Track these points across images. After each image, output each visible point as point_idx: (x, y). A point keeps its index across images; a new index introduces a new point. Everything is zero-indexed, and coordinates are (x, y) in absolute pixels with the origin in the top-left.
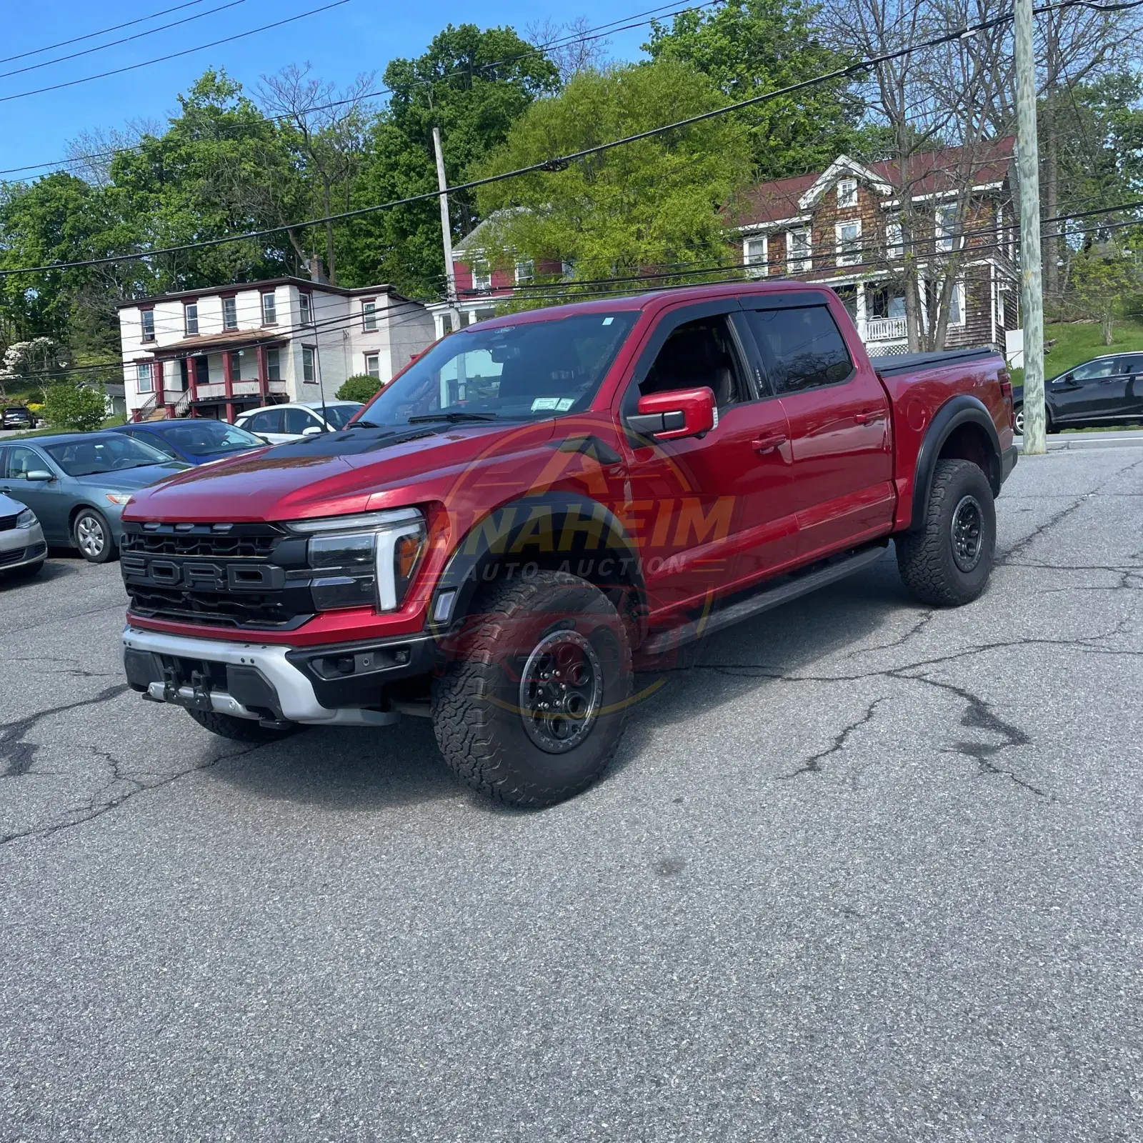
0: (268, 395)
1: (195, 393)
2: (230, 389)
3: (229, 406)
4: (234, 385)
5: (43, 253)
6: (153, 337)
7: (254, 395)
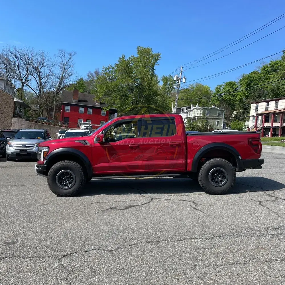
0: (282, 126)
1: (264, 125)
2: (272, 124)
3: (271, 129)
4: (273, 123)
5: (246, 90)
6: (257, 111)
7: (278, 126)
